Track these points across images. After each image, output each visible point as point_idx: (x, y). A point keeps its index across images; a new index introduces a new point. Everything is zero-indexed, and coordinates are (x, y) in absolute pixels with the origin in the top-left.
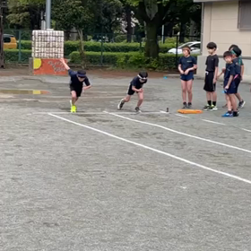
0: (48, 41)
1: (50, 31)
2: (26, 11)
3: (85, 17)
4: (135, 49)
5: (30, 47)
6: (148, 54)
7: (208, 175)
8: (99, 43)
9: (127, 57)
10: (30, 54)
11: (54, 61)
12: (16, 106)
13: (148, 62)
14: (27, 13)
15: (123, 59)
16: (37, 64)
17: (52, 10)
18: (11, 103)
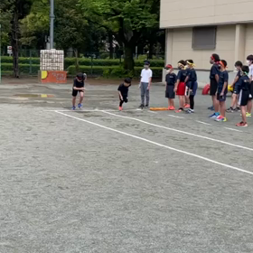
0: (52, 58)
1: (53, 51)
2: (34, 35)
3: (80, 40)
4: (116, 64)
5: (38, 62)
6: (126, 68)
7: (173, 153)
8: (89, 59)
9: (111, 70)
10: (39, 67)
11: (57, 73)
12: (30, 106)
13: (126, 73)
14: (34, 37)
15: (107, 72)
16: (44, 75)
17: (54, 35)
18: (26, 104)
